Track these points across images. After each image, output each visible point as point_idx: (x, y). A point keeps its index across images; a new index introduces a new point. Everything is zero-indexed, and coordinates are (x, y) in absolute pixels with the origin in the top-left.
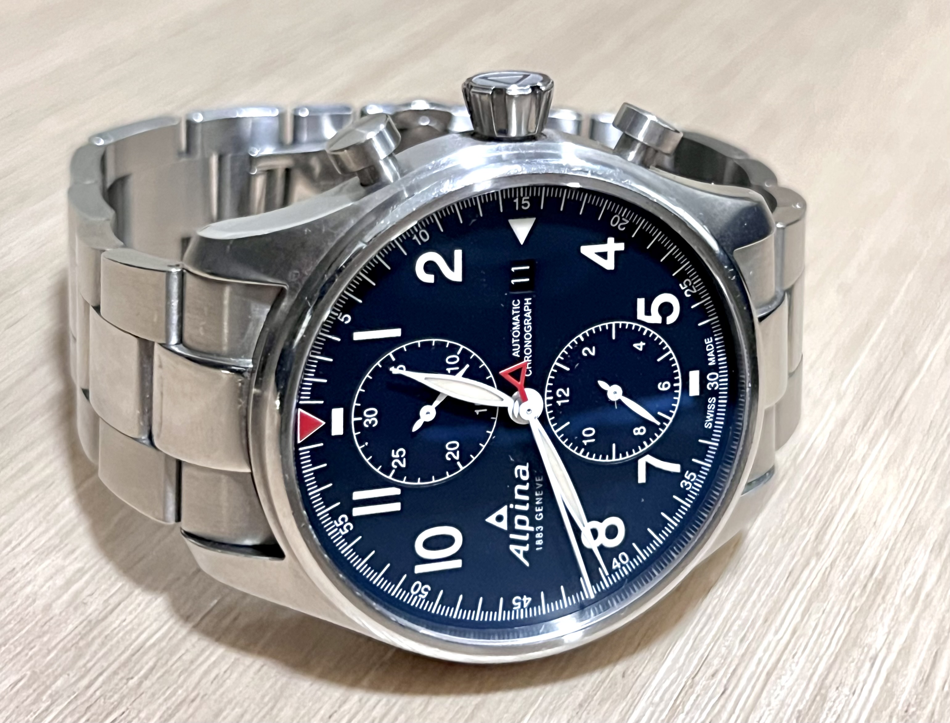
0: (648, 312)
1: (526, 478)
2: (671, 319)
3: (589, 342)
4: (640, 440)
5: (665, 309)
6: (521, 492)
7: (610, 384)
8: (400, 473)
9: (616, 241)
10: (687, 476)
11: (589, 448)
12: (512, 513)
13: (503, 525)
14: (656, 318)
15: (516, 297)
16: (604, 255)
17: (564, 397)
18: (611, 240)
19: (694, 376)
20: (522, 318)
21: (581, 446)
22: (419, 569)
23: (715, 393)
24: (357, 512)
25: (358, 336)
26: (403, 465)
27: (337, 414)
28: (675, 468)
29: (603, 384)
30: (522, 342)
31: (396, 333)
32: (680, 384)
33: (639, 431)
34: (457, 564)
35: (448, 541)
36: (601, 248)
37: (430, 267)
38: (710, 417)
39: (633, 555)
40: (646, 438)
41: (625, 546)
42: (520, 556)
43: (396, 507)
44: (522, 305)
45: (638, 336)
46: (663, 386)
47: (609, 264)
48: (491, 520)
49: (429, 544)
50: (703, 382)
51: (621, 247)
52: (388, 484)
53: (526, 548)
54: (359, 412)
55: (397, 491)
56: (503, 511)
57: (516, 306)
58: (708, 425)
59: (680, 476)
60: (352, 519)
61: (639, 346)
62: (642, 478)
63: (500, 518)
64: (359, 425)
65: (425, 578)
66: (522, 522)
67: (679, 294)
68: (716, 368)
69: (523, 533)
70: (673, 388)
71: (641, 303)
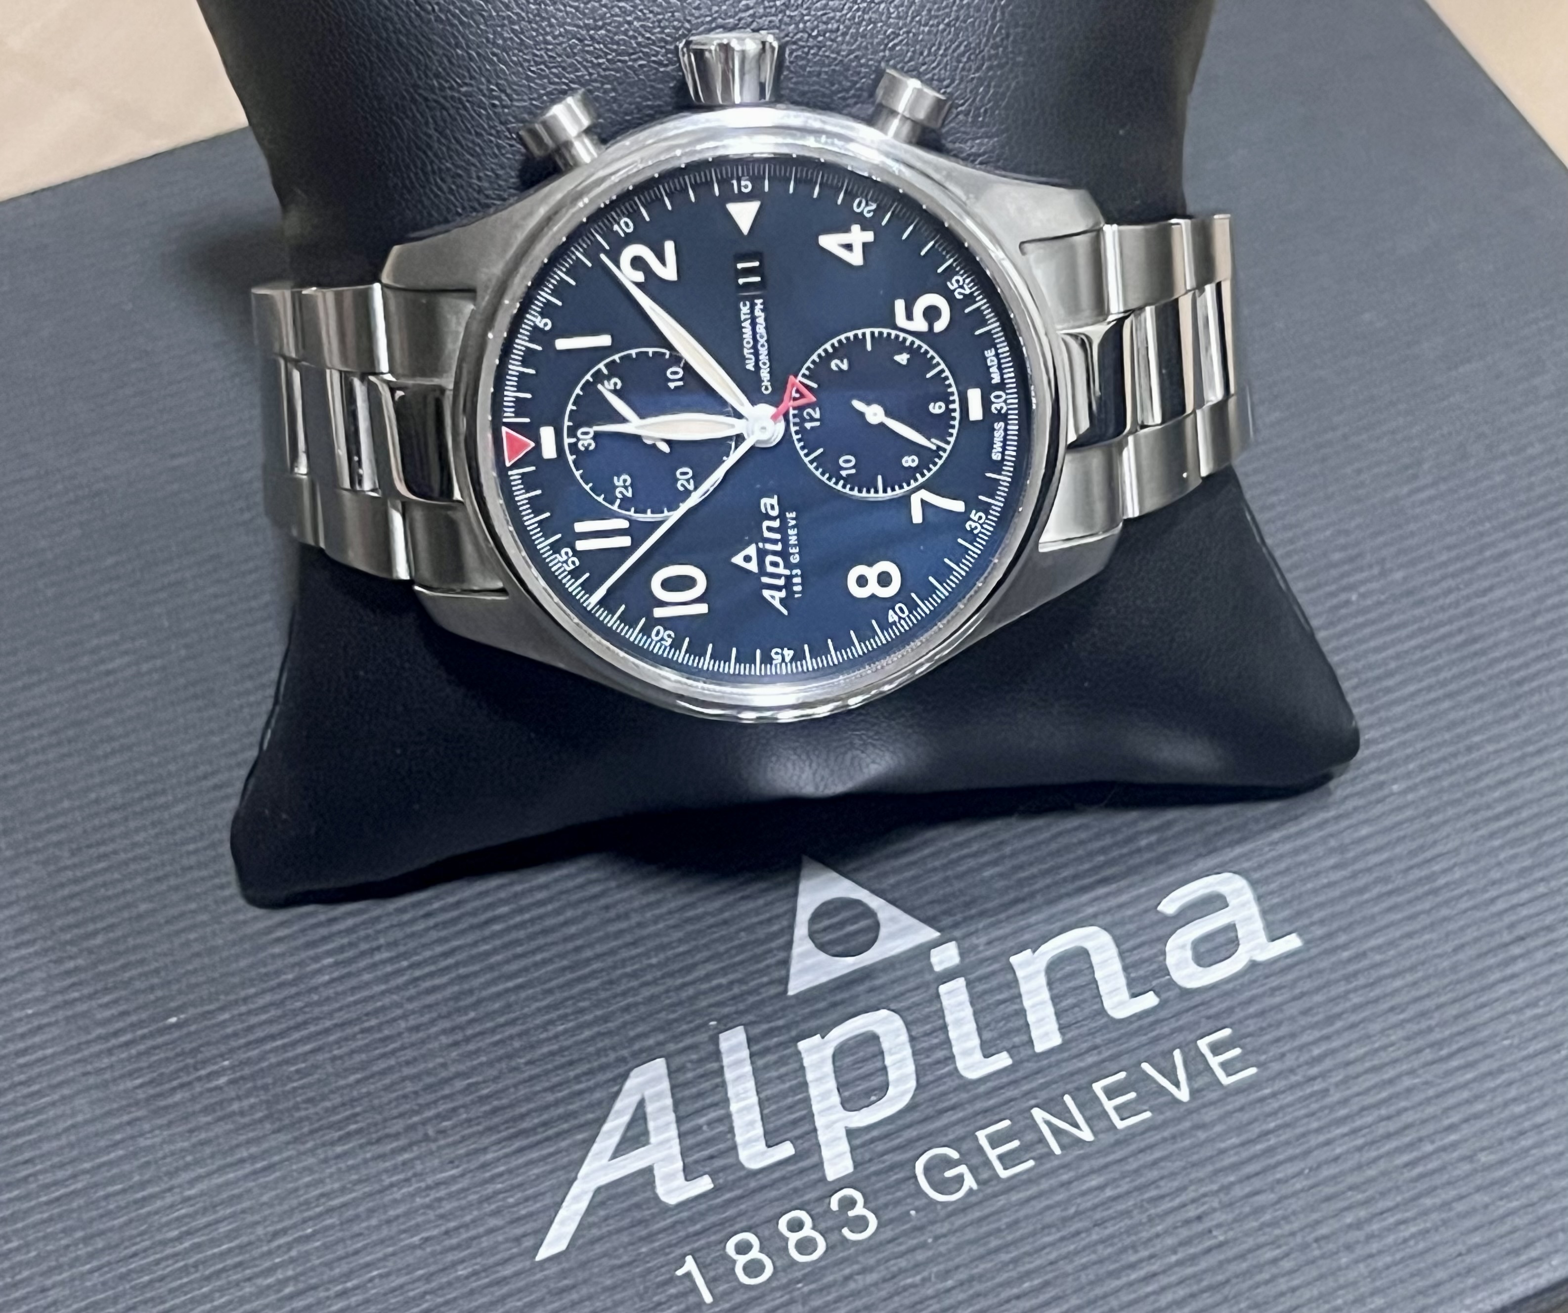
0: (909, 316)
1: (775, 513)
2: (940, 326)
3: (837, 353)
4: (911, 473)
5: (932, 313)
6: (770, 529)
7: (868, 403)
8: (626, 503)
9: (864, 229)
10: (973, 515)
11: (849, 480)
12: (762, 554)
13: (753, 567)
14: (920, 324)
15: (745, 299)
16: (849, 247)
17: (812, 419)
18: (856, 228)
19: (974, 396)
20: (754, 324)
21: (839, 478)
22: (658, 613)
23: (1003, 417)
24: (581, 545)
25: (562, 344)
26: (629, 494)
27: (547, 434)
28: (958, 506)
29: (858, 405)
30: (756, 354)
31: (605, 340)
32: (956, 406)
33: (910, 461)
34: (703, 608)
35: (686, 583)
36: (844, 238)
37: (638, 263)
38: (998, 446)
39: (913, 607)
40: (919, 469)
41: (902, 596)
42: (777, 603)
43: (624, 541)
44: (752, 309)
45: (901, 347)
46: (936, 408)
47: (856, 258)
48: (738, 560)
49: (667, 585)
50: (986, 403)
51: (869, 236)
52: (613, 515)
53: (783, 594)
54: (572, 432)
55: (625, 524)
56: (751, 550)
57: (745, 309)
58: (996, 457)
59: (965, 517)
60: (576, 553)
61: (902, 359)
62: (917, 517)
63: (748, 559)
64: (573, 447)
65: (666, 622)
66: (775, 564)
67: (949, 296)
68: (1002, 386)
69: (778, 576)
70: (949, 411)
71: (900, 305)
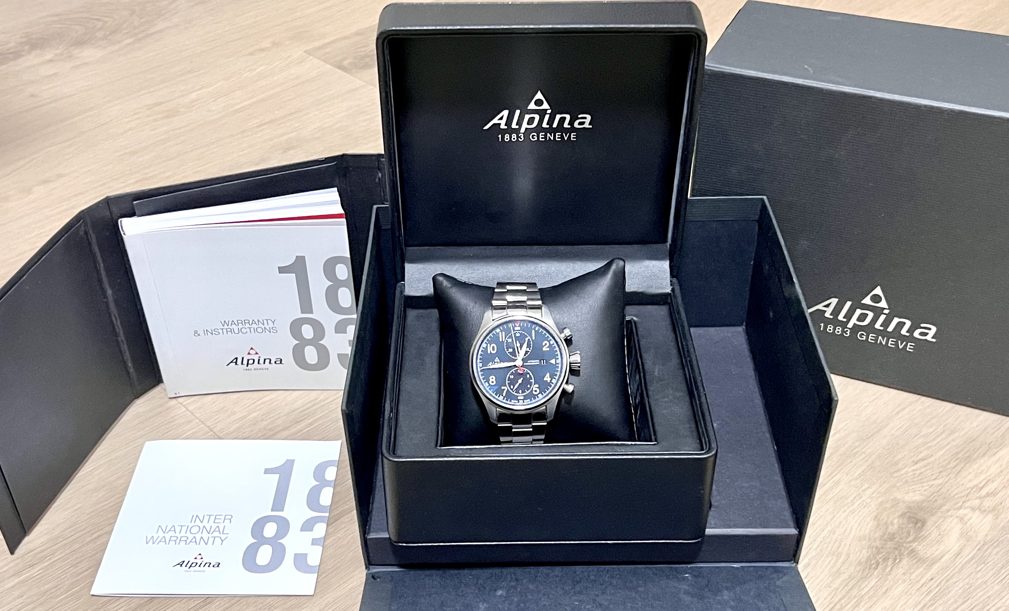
2: (534, 393)
3: (530, 376)
4: (510, 387)
5: (536, 391)
7: (522, 381)
8: (507, 341)
11: (509, 377)
13: (496, 361)
14: (534, 389)
15: (539, 361)
16: (547, 378)
17: (519, 371)
18: (550, 379)
19: (522, 398)
20: (535, 363)
22: (489, 345)
23: (518, 402)
24: (500, 333)
25: (533, 331)
27: (519, 328)
28: (504, 394)
29: (521, 379)
30: (531, 363)
31: (534, 338)
32: (521, 395)
33: (512, 387)
34: (489, 352)
35: (493, 350)
36: (549, 377)
37: (546, 344)
41: (490, 385)
42: (489, 364)
43: (501, 340)
44: (538, 363)
45: (531, 386)
46: (520, 391)
47: (545, 379)
48: (497, 358)
49: (493, 347)
51: (549, 381)
55: (504, 340)
56: (498, 361)
58: (512, 401)
59: (502, 396)
61: (529, 386)
62: (503, 388)
65: (487, 347)
67: (539, 394)
68: (523, 402)
71: (537, 386)
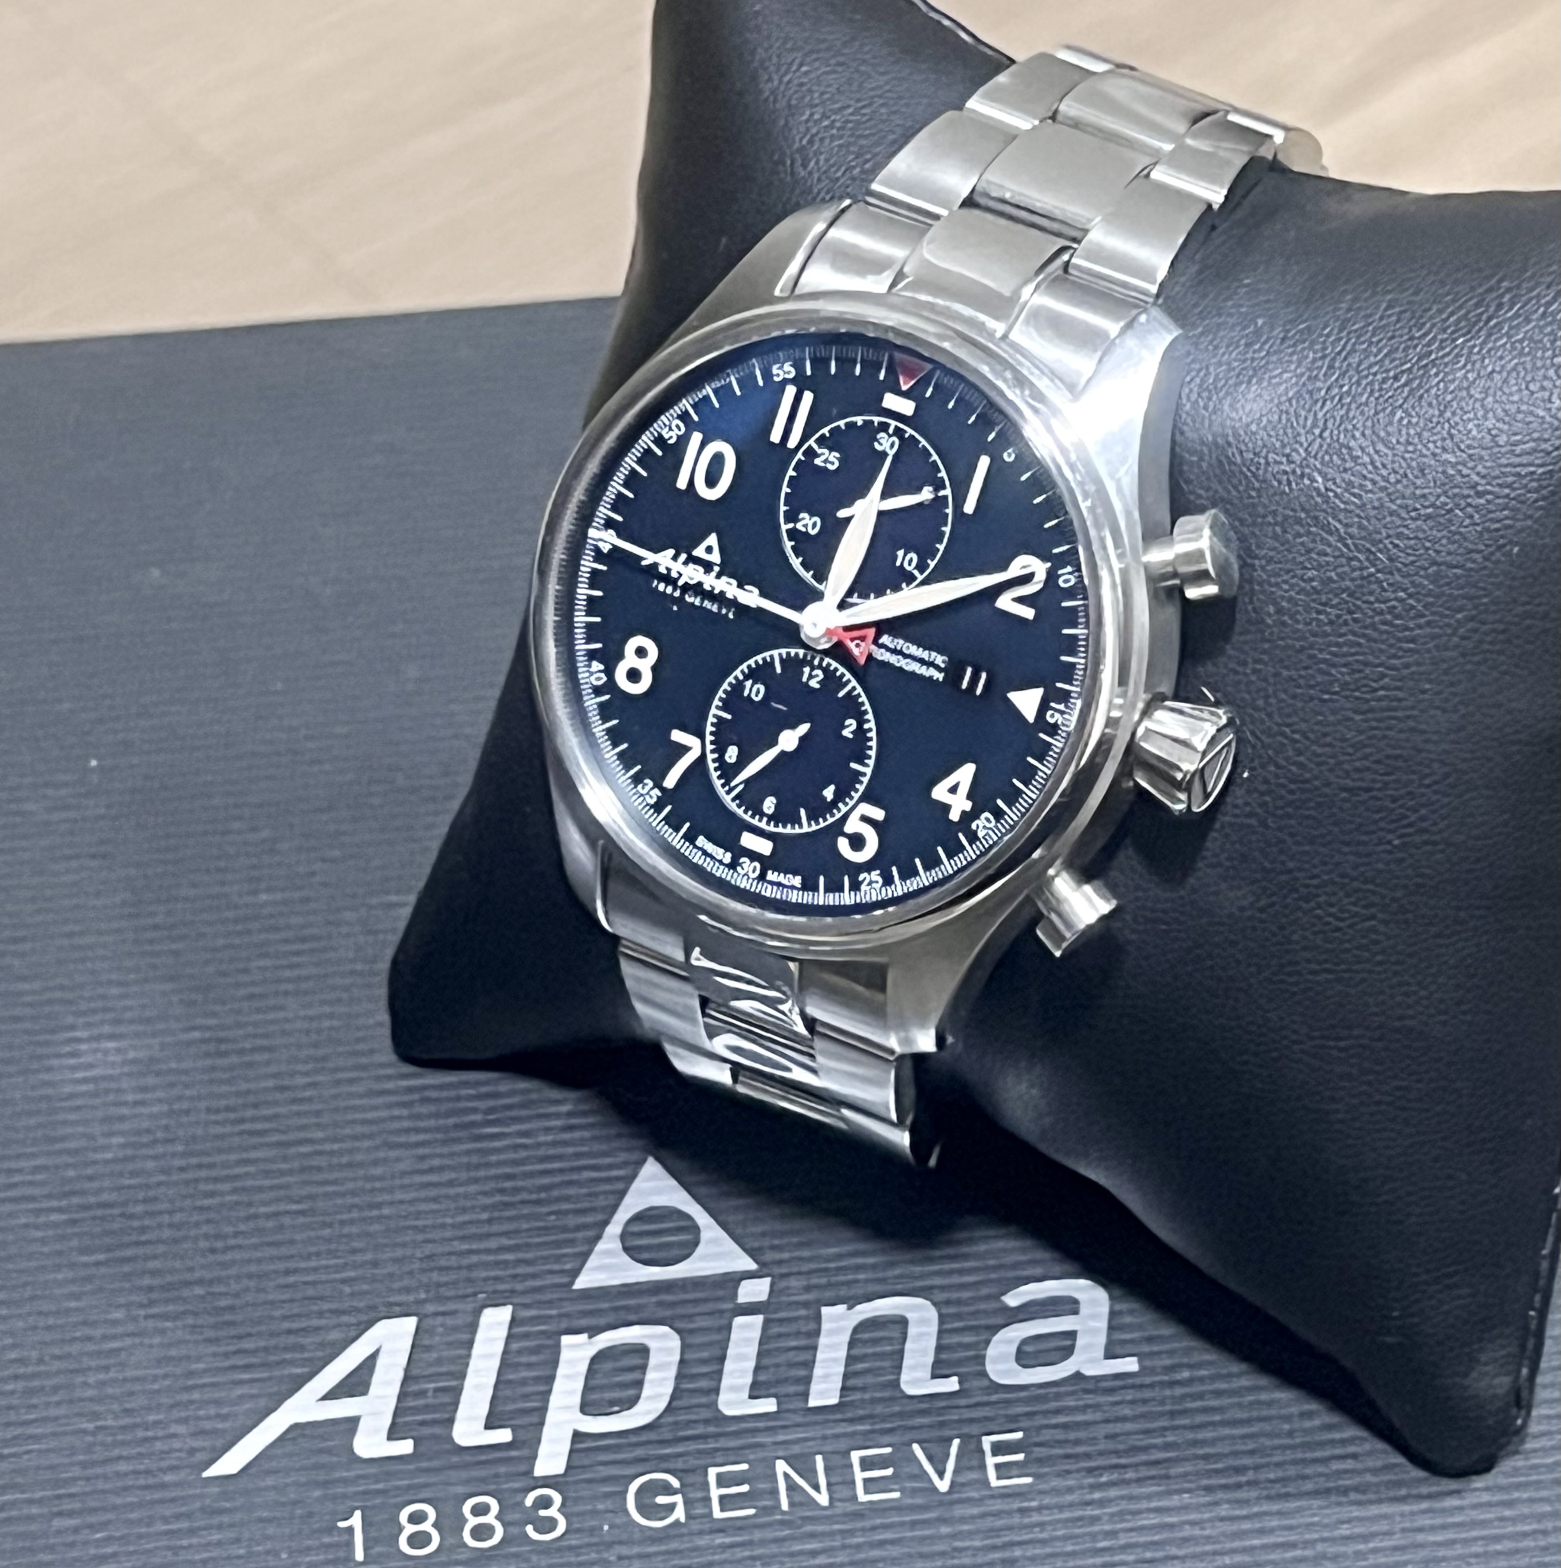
0: (865, 819)
1: (740, 597)
2: (843, 845)
3: (862, 731)
4: (721, 750)
5: (857, 842)
6: (727, 585)
7: (802, 739)
8: (810, 453)
9: (964, 813)
10: (656, 792)
11: (739, 686)
12: (708, 566)
13: (699, 552)
14: (853, 825)
15: (950, 663)
16: (953, 790)
17: (811, 677)
18: (968, 806)
19: (765, 847)
20: (922, 661)
21: (747, 677)
22: (697, 437)
23: (733, 865)
24: (791, 391)
25: (984, 462)
26: (818, 461)
27: (907, 407)
28: (670, 781)
29: (804, 728)
30: (895, 651)
31: (969, 507)
32: (763, 825)
33: (732, 754)
34: (682, 483)
35: (711, 481)
36: (964, 789)
38: (710, 847)
39: (597, 691)
40: (720, 760)
41: (611, 685)
42: (657, 558)
43: (776, 437)
44: (937, 668)
45: (841, 795)
46: (769, 805)
47: (940, 792)
48: (712, 540)
49: (718, 459)
50: (753, 856)
51: (954, 816)
52: (805, 438)
53: (662, 569)
54: (898, 432)
55: (793, 444)
56: (715, 557)
57: (940, 660)
58: (701, 841)
59: (658, 785)
60: (785, 382)
61: (829, 793)
62: (677, 736)
63: (709, 550)
64: (884, 427)
65: (683, 441)
66: (693, 575)
67: (868, 866)
68: (762, 877)
69: (681, 572)
70: (762, 814)
71: (878, 814)
